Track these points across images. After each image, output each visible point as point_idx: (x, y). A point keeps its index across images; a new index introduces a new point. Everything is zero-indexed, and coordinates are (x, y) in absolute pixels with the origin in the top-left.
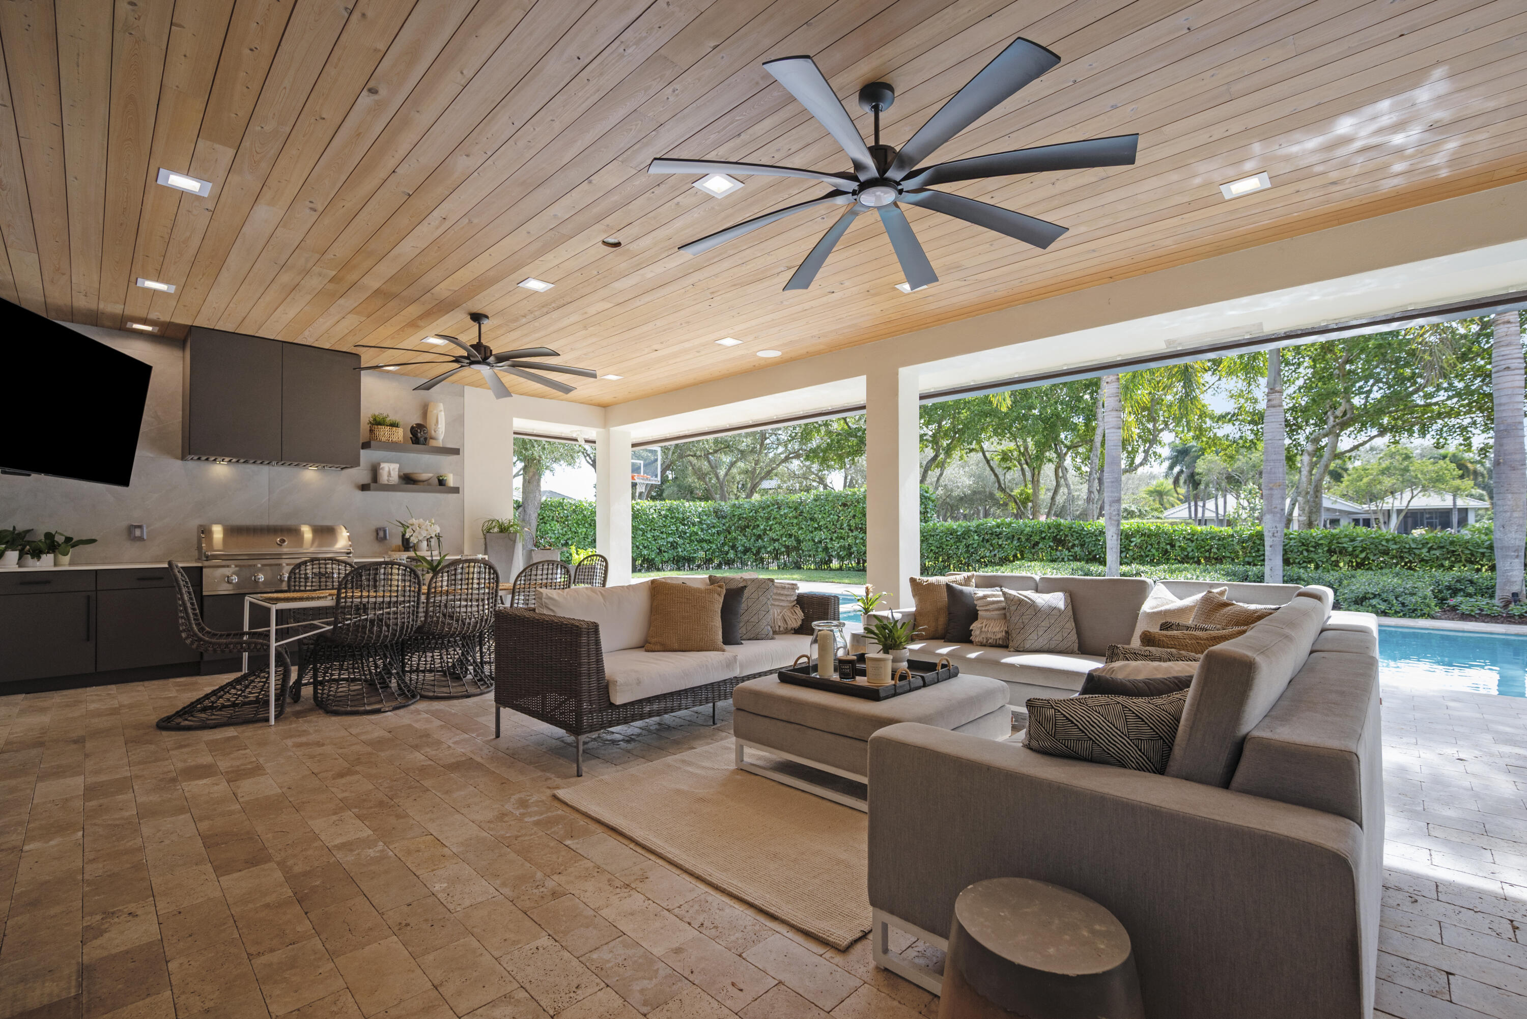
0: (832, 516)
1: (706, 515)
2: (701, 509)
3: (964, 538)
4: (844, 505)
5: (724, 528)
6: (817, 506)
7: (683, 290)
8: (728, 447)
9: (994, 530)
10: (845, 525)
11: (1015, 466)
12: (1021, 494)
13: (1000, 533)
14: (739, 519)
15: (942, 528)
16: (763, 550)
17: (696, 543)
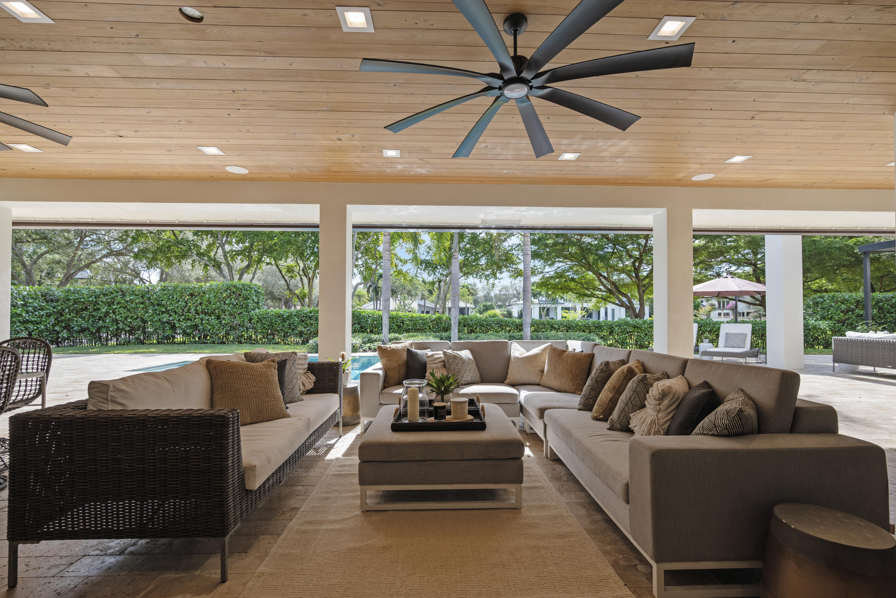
0: (180, 303)
1: (32, 298)
2: (25, 293)
3: (288, 319)
4: (192, 295)
5: (55, 310)
6: (165, 294)
7: (218, 92)
8: (46, 238)
9: (308, 315)
10: (192, 310)
11: (296, 276)
12: (301, 293)
13: (312, 317)
14: (75, 303)
15: (272, 313)
16: (104, 330)
17: (18, 324)
